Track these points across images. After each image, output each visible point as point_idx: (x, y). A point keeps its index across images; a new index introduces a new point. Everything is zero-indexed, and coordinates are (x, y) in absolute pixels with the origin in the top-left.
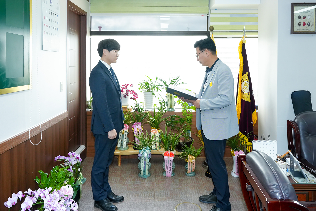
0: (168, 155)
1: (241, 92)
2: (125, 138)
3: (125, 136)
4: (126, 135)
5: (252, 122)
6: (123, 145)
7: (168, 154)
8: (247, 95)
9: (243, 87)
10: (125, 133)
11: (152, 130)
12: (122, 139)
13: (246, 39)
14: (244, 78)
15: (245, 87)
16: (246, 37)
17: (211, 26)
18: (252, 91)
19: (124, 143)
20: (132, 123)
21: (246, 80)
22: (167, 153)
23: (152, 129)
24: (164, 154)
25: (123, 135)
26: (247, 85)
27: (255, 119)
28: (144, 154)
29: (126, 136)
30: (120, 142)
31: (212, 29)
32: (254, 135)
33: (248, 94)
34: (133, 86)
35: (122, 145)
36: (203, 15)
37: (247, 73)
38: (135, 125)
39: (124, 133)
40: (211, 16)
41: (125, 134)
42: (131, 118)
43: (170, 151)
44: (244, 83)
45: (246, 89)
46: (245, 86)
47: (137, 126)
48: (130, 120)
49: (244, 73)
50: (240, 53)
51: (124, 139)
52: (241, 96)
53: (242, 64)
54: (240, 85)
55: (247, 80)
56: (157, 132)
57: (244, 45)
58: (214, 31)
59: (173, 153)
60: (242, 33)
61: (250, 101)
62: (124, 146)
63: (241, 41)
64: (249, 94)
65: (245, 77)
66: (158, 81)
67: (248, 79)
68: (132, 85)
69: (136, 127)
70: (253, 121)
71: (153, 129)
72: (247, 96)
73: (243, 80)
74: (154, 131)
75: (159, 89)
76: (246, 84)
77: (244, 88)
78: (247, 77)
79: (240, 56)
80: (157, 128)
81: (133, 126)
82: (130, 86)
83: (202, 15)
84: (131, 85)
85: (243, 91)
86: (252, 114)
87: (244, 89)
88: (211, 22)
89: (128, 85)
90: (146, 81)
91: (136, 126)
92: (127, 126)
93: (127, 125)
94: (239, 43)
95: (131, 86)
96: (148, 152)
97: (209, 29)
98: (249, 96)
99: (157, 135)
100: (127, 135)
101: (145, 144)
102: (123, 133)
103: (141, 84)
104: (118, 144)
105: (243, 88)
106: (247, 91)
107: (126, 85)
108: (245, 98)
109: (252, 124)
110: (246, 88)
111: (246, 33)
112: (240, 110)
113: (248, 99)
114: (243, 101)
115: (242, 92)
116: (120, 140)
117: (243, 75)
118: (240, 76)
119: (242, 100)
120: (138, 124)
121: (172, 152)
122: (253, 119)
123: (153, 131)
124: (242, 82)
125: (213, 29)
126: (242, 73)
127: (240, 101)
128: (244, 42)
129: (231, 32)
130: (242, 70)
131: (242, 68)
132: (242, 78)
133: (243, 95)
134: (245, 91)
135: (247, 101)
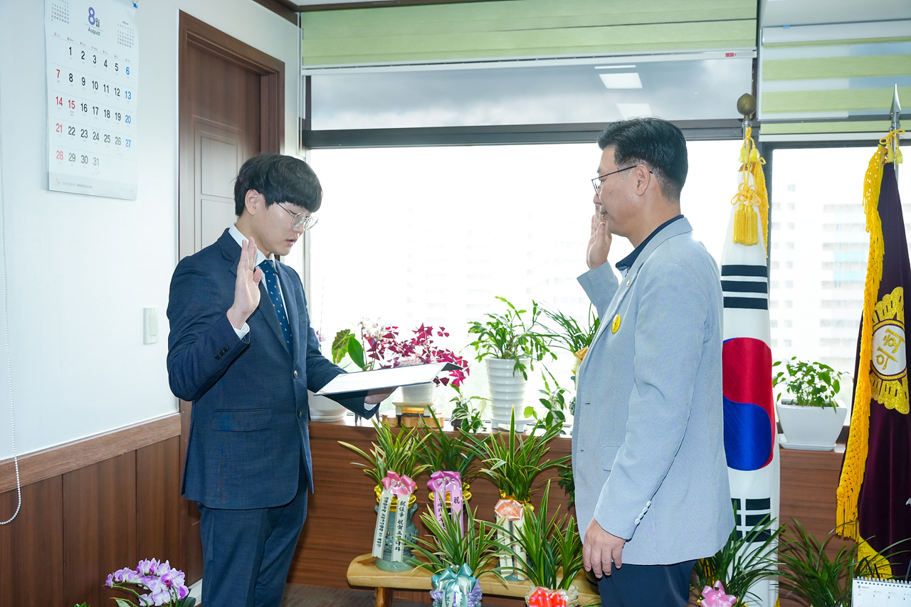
0: (541, 602)
1: (871, 372)
2: (400, 527)
3: (401, 519)
4: (402, 515)
6: (391, 552)
7: (544, 600)
9: (879, 349)
10: (399, 506)
11: (501, 502)
12: (388, 529)
13: (903, 149)
14: (885, 311)
15: (888, 349)
17: (745, 96)
19: (397, 546)
20: (428, 472)
21: (894, 322)
22: (539, 595)
23: (504, 499)
24: (530, 600)
25: (392, 515)
26: (897, 340)
28: (450, 591)
29: (404, 518)
30: (382, 538)
31: (748, 105)
33: (900, 380)
34: (447, 335)
35: (387, 551)
36: (732, 55)
37: (897, 291)
38: (435, 479)
39: (395, 508)
40: (765, 55)
41: (399, 512)
42: (425, 452)
43: (554, 588)
44: (882, 333)
45: (889, 357)
46: (884, 345)
47: (447, 483)
48: (422, 462)
49: (884, 289)
50: (869, 205)
51: (397, 530)
52: (870, 385)
53: (880, 253)
54: (867, 342)
55: (895, 319)
56: (518, 513)
57: (890, 170)
59: (566, 598)
60: (886, 125)
61: (904, 410)
62: (397, 556)
63: (876, 154)
64: (905, 380)
65: (889, 307)
66: (542, 318)
67: (901, 317)
68: (445, 331)
69: (442, 490)
71: (506, 501)
72: (893, 390)
73: (880, 322)
74: (509, 509)
75: (549, 351)
76: (892, 336)
77: (881, 356)
78: (897, 309)
79: (870, 220)
80: (521, 498)
81: (429, 483)
82: (439, 333)
83: (728, 55)
84: (441, 331)
85: (879, 368)
87: (880, 359)
88: (764, 80)
89: (429, 331)
90: (498, 317)
91: (443, 485)
92: (409, 481)
93: (405, 477)
95: (441, 335)
96: (465, 583)
97: (738, 105)
98: (903, 388)
100: (405, 513)
101: (456, 553)
102: (391, 508)
103: (477, 328)
104: (376, 543)
105: (879, 353)
107: (422, 329)
108: (883, 396)
110: (890, 353)
111: (906, 124)
113: (896, 401)
114: (875, 407)
115: (873, 371)
116: (383, 533)
117: (880, 298)
118: (869, 304)
119: (873, 403)
120: (448, 478)
121: (560, 596)
123: (502, 506)
124: (875, 328)
125: (752, 109)
126: (879, 290)
127: (863, 409)
128: (889, 159)
129: (852, 118)
130: (879, 277)
131: (877, 267)
132: (876, 311)
133: (876, 383)
134: (885, 366)
135: (894, 409)
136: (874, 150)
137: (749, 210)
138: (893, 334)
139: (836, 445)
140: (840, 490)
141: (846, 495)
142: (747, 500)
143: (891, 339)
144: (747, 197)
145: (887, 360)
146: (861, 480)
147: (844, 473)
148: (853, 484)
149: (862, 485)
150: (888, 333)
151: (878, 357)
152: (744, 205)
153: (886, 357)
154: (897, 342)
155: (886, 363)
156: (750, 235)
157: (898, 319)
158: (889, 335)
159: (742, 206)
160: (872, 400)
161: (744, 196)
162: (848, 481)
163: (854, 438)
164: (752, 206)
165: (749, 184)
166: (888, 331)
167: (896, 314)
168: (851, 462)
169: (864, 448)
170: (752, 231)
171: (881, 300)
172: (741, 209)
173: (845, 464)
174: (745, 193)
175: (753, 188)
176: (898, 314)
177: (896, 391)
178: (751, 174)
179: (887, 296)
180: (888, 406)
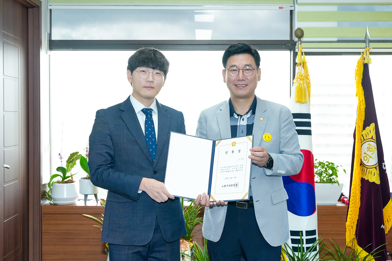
1: (361, 165)
5: (382, 226)
8: (374, 170)
9: (365, 153)
13: (371, 56)
14: (367, 135)
15: (368, 153)
16: (371, 53)
17: (299, 29)
18: (384, 162)
21: (371, 140)
26: (373, 148)
27: (389, 220)
31: (300, 34)
32: (388, 253)
33: (376, 168)
36: (282, 8)
37: (373, 125)
44: (366, 145)
45: (370, 157)
46: (368, 151)
49: (366, 124)
50: (357, 83)
52: (361, 171)
53: (363, 106)
54: (358, 151)
55: (372, 138)
56: (187, 247)
57: (366, 67)
58: (303, 39)
60: (363, 45)
61: (378, 182)
63: (360, 59)
64: (378, 168)
65: (369, 133)
67: (374, 137)
70: (386, 223)
72: (372, 172)
73: (364, 140)
76: (371, 147)
77: (366, 157)
78: (373, 134)
79: (358, 90)
83: (280, 8)
85: (365, 162)
86: (384, 210)
87: (366, 158)
94: (356, 63)
97: (295, 33)
98: (377, 172)
99: (186, 253)
105: (365, 155)
106: (373, 161)
108: (368, 176)
109: (383, 230)
110: (370, 155)
111: (372, 45)
112: (357, 201)
113: (374, 178)
114: (364, 183)
115: (362, 164)
117: (364, 129)
118: (359, 132)
119: (363, 181)
122: (385, 219)
124: (362, 143)
125: (302, 36)
126: (363, 125)
127: (357, 183)
128: (366, 62)
129: (339, 41)
130: (363, 118)
131: (362, 114)
132: (362, 135)
133: (364, 170)
134: (368, 161)
135: (374, 182)
136: (358, 57)
137: (303, 86)
138: (371, 146)
139: (338, 202)
140: (347, 223)
141: (351, 225)
142: (306, 231)
143: (371, 148)
144: (301, 79)
145: (369, 158)
146: (357, 218)
147: (349, 215)
148: (354, 219)
149: (358, 220)
150: (369, 145)
151: (364, 157)
152: (300, 83)
153: (368, 157)
154: (374, 150)
155: (369, 160)
156: (303, 98)
157: (373, 138)
158: (370, 147)
159: (299, 84)
160: (362, 178)
161: (299, 78)
162: (351, 219)
163: (353, 197)
164: (304, 84)
165: (302, 74)
166: (369, 144)
167: (372, 136)
168: (352, 209)
169: (358, 202)
170: (305, 96)
171: (365, 130)
172: (299, 85)
173: (349, 210)
174: (300, 77)
175: (304, 75)
176: (373, 136)
177: (374, 173)
178: (302, 68)
179: (368, 127)
180: (370, 181)
